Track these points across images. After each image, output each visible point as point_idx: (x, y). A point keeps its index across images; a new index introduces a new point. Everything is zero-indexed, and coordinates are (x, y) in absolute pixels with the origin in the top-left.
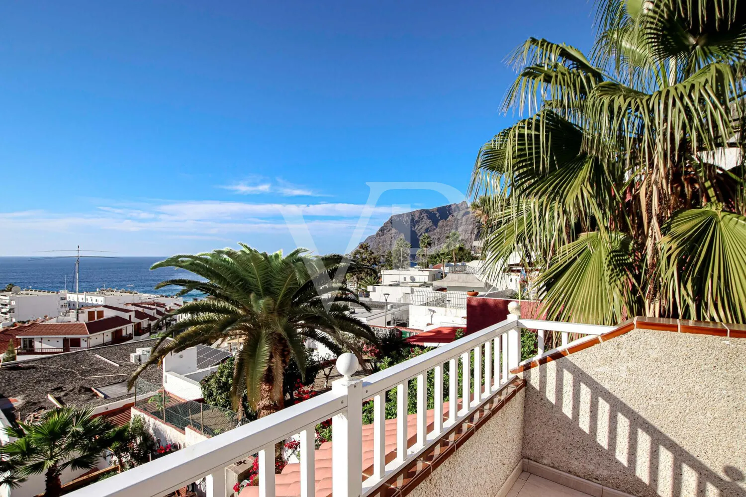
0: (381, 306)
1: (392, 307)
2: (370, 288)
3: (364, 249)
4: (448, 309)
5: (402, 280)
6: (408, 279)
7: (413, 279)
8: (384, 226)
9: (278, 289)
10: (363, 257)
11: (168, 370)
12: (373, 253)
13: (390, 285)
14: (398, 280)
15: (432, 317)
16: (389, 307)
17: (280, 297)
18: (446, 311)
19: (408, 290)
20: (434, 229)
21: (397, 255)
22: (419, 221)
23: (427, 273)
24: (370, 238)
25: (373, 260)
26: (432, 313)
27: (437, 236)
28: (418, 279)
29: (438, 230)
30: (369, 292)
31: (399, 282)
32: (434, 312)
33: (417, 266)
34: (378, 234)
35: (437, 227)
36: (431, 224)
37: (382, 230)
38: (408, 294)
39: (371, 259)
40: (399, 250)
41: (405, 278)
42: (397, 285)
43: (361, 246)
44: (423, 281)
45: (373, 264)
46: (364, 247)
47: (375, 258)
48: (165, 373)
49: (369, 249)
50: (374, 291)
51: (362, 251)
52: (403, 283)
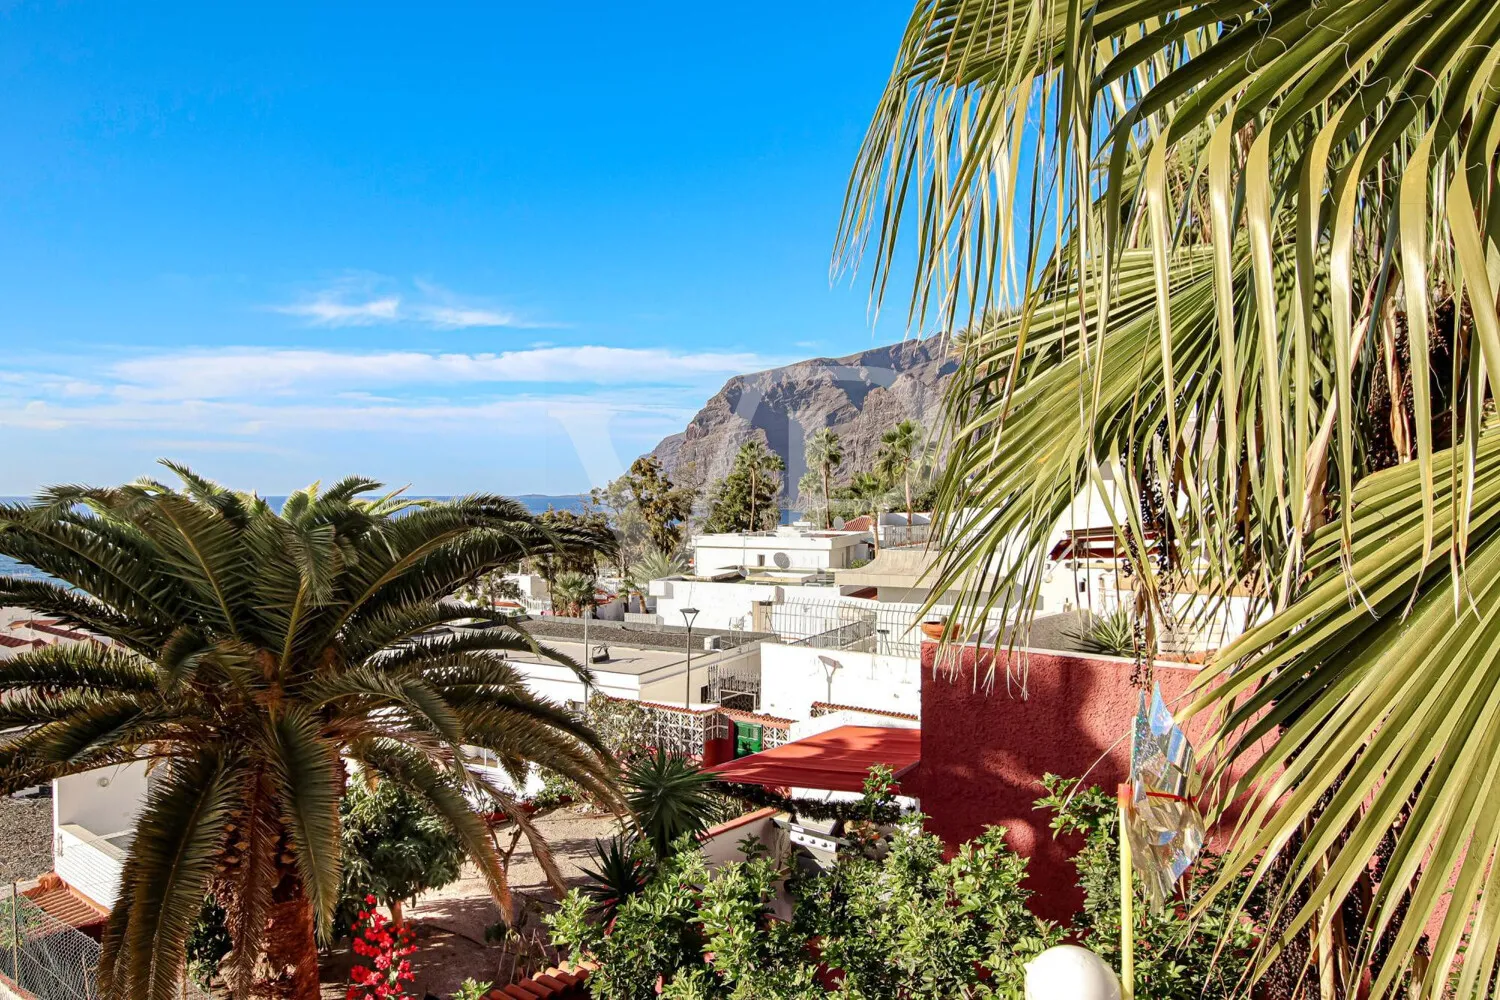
0: (688, 639)
1: (716, 644)
2: (656, 587)
3: (644, 474)
4: (879, 659)
5: (752, 562)
6: (770, 563)
7: (783, 562)
8: (710, 409)
9: (277, 612)
10: (643, 496)
11: (64, 821)
12: (670, 485)
13: (716, 580)
14: (739, 563)
15: (829, 680)
16: (708, 643)
17: (288, 639)
18: (874, 665)
19: (768, 593)
20: (853, 416)
21: (741, 490)
22: (810, 393)
23: (827, 543)
24: (669, 442)
25: (670, 506)
26: (830, 669)
27: (862, 435)
28: (797, 561)
29: (864, 418)
30: (655, 598)
31: (742, 568)
32: (836, 665)
33: (800, 523)
34: (690, 432)
35: (860, 409)
36: (844, 400)
37: (701, 420)
38: (770, 604)
39: (665, 502)
40: (748, 476)
41: (761, 559)
42: (737, 578)
43: (638, 467)
44: (814, 567)
45: (670, 517)
46: (646, 468)
47: (675, 500)
48: (58, 830)
49: (660, 475)
50: (669, 594)
51: (639, 479)
52: (754, 571)
